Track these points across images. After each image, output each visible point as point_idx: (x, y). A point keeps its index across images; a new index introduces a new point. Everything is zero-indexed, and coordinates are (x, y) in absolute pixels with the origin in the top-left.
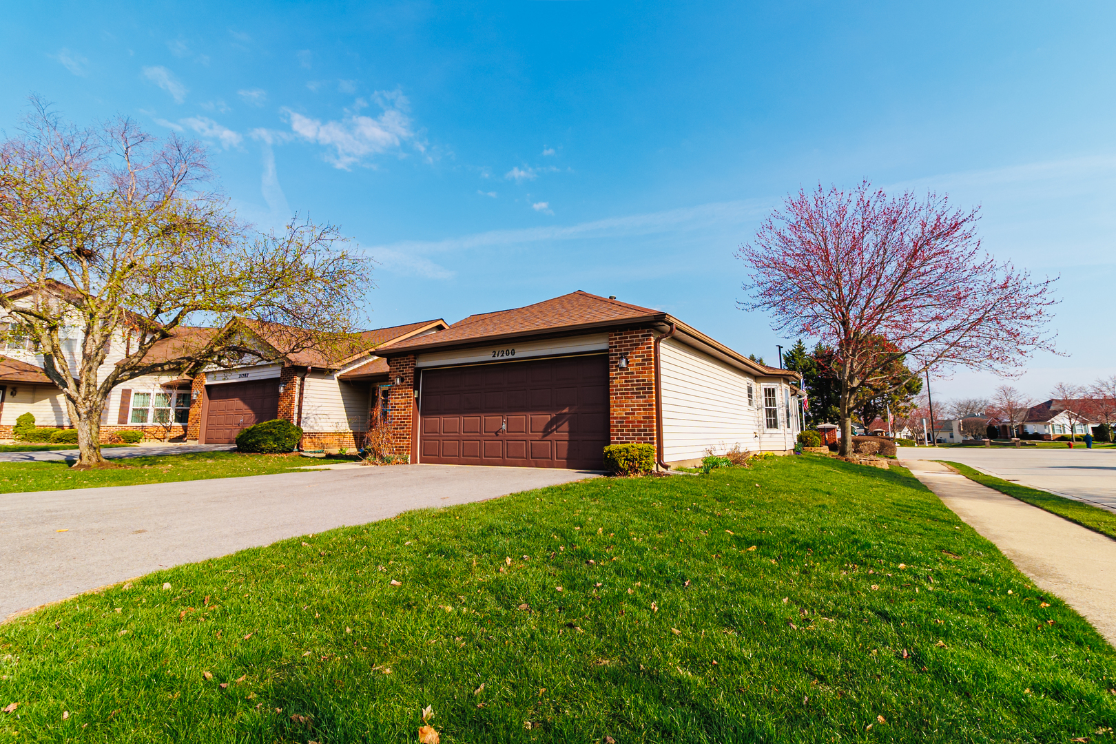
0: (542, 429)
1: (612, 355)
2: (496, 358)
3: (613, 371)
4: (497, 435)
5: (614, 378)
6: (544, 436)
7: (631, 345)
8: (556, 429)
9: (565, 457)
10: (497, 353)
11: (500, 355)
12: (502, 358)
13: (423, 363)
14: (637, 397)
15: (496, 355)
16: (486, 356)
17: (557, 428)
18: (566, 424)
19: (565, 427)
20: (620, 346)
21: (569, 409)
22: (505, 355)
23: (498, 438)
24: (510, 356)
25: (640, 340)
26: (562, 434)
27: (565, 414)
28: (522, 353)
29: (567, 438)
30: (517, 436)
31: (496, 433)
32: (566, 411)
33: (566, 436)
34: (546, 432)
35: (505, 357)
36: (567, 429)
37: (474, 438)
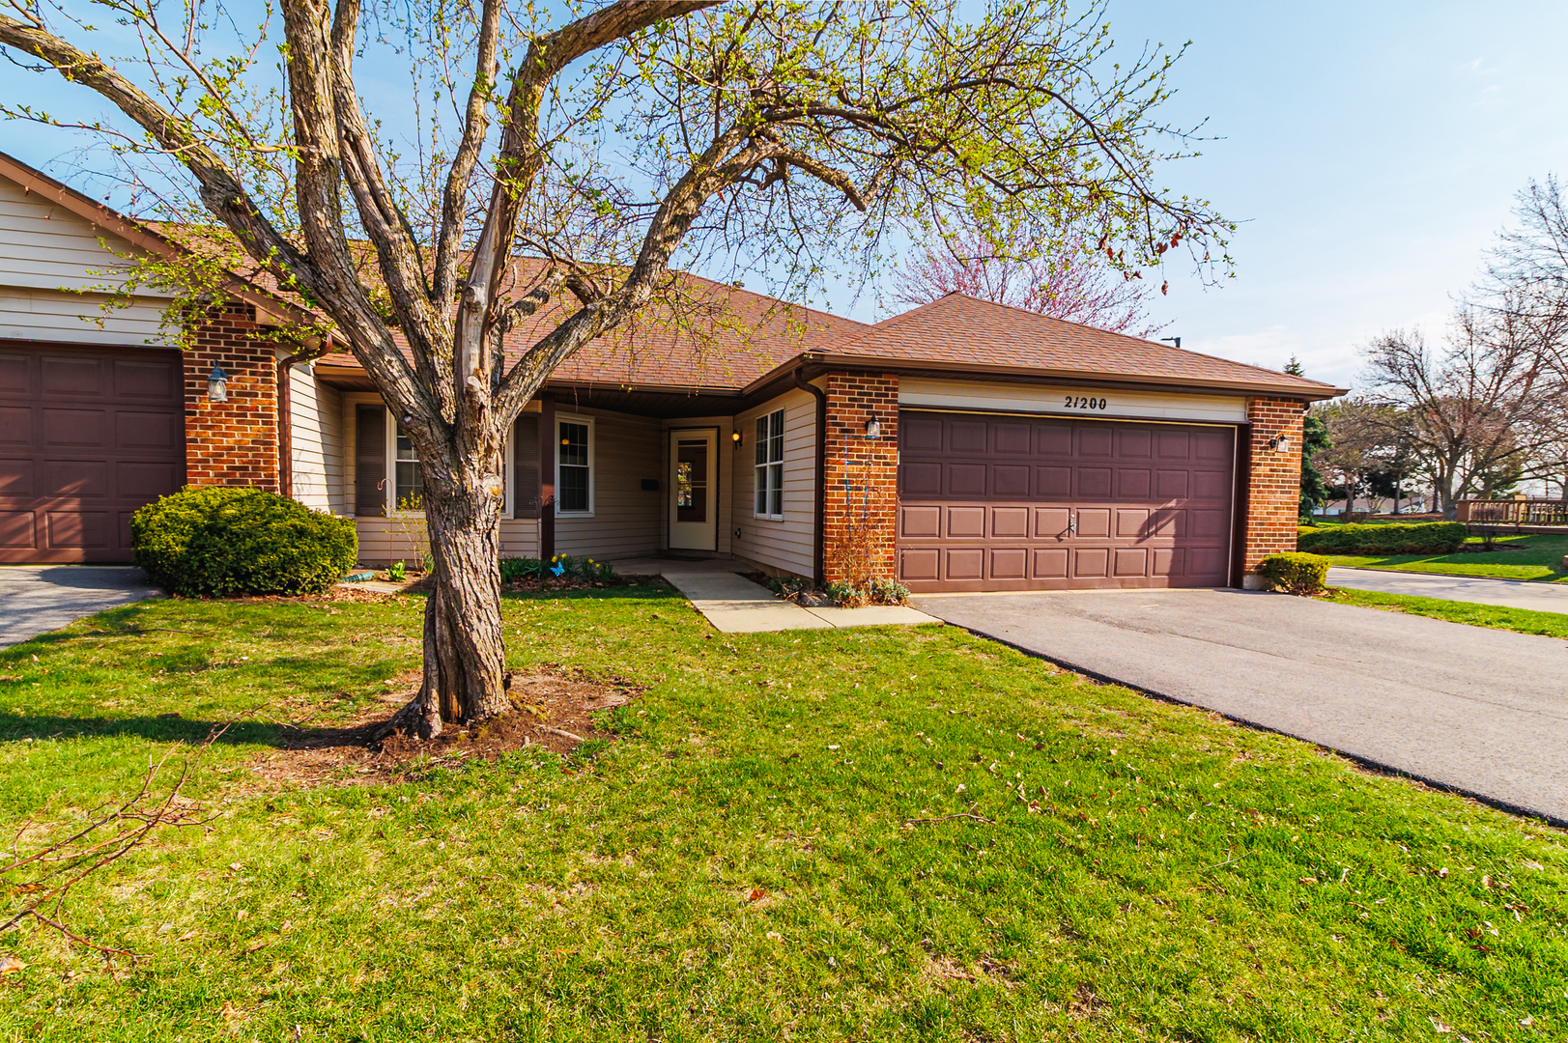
0: (1136, 532)
1: (1257, 431)
2: (1072, 410)
3: (1257, 454)
4: (1060, 540)
5: (1259, 464)
6: (1139, 542)
7: (1280, 422)
8: (1155, 532)
9: (1167, 571)
10: (1074, 401)
11: (1079, 405)
12: (1083, 411)
13: (913, 396)
14: (1282, 492)
15: (1072, 404)
16: (1053, 403)
17: (1157, 530)
18: (1172, 523)
19: (1170, 528)
20: (1267, 421)
21: (1177, 503)
22: (1087, 405)
23: (1061, 545)
24: (1097, 411)
25: (1291, 417)
26: (1166, 538)
27: (1171, 509)
28: (1119, 407)
29: (1172, 545)
30: (1095, 541)
31: (1058, 536)
32: (1173, 504)
33: (1170, 542)
34: (1144, 533)
35: (1088, 410)
36: (1173, 532)
37: (1016, 545)
